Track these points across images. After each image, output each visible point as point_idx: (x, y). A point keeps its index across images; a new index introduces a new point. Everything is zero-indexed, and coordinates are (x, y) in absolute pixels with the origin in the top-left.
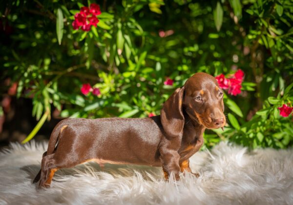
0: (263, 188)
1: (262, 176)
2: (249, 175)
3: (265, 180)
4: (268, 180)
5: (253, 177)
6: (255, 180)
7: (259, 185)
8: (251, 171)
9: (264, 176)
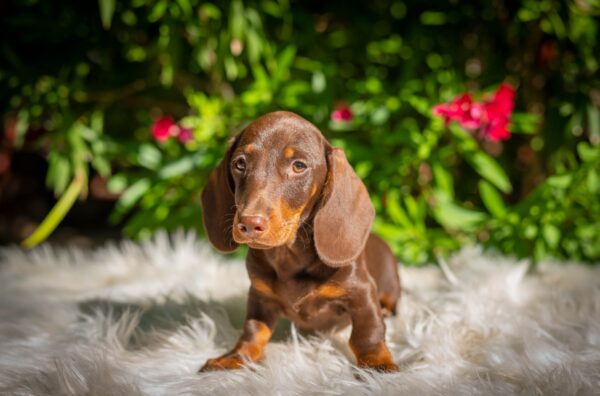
0: (583, 358)
1: (577, 329)
2: (543, 327)
3: (584, 338)
4: (592, 339)
5: (553, 332)
6: (560, 338)
7: (571, 349)
8: (546, 316)
9: (582, 329)
